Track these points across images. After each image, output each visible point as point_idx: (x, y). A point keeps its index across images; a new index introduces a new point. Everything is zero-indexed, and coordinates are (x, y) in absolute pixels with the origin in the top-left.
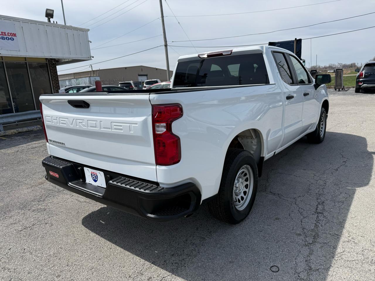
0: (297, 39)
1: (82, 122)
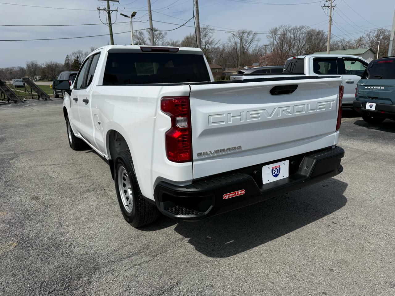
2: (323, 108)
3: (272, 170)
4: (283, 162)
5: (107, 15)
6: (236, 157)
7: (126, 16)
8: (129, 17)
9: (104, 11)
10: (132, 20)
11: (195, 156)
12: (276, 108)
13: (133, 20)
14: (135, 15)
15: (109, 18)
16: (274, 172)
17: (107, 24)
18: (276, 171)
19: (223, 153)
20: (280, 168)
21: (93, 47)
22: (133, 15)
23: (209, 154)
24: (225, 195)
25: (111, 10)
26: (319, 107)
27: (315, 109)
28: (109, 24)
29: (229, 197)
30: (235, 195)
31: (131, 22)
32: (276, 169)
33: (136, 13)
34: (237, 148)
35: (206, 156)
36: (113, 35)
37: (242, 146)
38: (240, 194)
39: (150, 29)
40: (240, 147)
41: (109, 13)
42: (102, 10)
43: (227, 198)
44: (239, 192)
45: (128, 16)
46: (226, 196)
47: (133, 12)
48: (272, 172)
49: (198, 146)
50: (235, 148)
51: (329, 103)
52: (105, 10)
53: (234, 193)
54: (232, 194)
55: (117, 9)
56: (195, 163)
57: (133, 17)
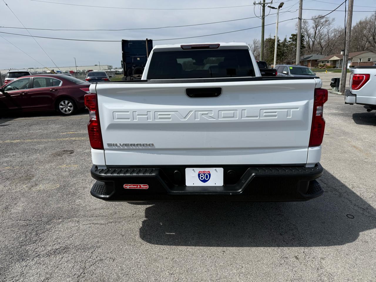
0: (148, 39)
1: (208, 114)
2: (275, 116)
3: (199, 175)
4: (214, 168)
5: (262, 8)
6: (150, 153)
7: (273, 8)
8: (277, 9)
9: (259, 5)
10: (278, 12)
11: (105, 146)
12: (192, 111)
13: (280, 11)
14: (282, 6)
15: (263, 11)
16: (201, 176)
17: (260, 17)
18: (204, 176)
19: (134, 148)
20: (210, 175)
21: (256, 39)
22: (280, 6)
23: (119, 146)
24: (125, 185)
25: (266, 3)
26: (264, 114)
27: (258, 116)
28: (263, 16)
29: (130, 188)
30: (137, 187)
31: (278, 14)
32: (204, 174)
33: (284, 3)
34: (149, 145)
35: (116, 148)
36: (265, 26)
37: (154, 144)
38: (143, 188)
39: (298, 18)
40: (153, 145)
41: (264, 7)
42: (257, 4)
43: (128, 188)
44: (141, 186)
45: (275, 8)
46: (127, 186)
47: (281, 3)
48: (199, 176)
49: (107, 137)
50: (147, 144)
51: (287, 110)
52: (260, 3)
53: (135, 185)
54: (134, 185)
55: (272, 1)
56: (106, 152)
57: (281, 8)
